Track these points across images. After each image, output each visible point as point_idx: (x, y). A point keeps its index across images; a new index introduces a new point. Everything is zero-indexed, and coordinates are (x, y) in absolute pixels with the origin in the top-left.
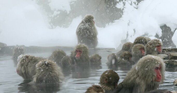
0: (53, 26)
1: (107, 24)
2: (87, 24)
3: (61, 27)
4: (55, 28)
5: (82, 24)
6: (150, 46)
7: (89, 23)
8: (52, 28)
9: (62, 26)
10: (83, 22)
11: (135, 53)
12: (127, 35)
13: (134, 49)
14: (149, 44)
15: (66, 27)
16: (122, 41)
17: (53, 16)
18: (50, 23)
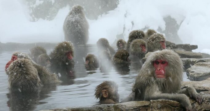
0: (36, 19)
1: (100, 15)
2: (77, 16)
3: (44, 19)
4: (37, 20)
5: (71, 16)
6: (152, 42)
7: (80, 14)
8: (34, 21)
9: (46, 18)
10: (71, 13)
11: (134, 50)
12: (124, 28)
13: (133, 45)
14: (151, 40)
15: (51, 19)
16: (118, 36)
17: (34, 6)
18: (31, 15)
